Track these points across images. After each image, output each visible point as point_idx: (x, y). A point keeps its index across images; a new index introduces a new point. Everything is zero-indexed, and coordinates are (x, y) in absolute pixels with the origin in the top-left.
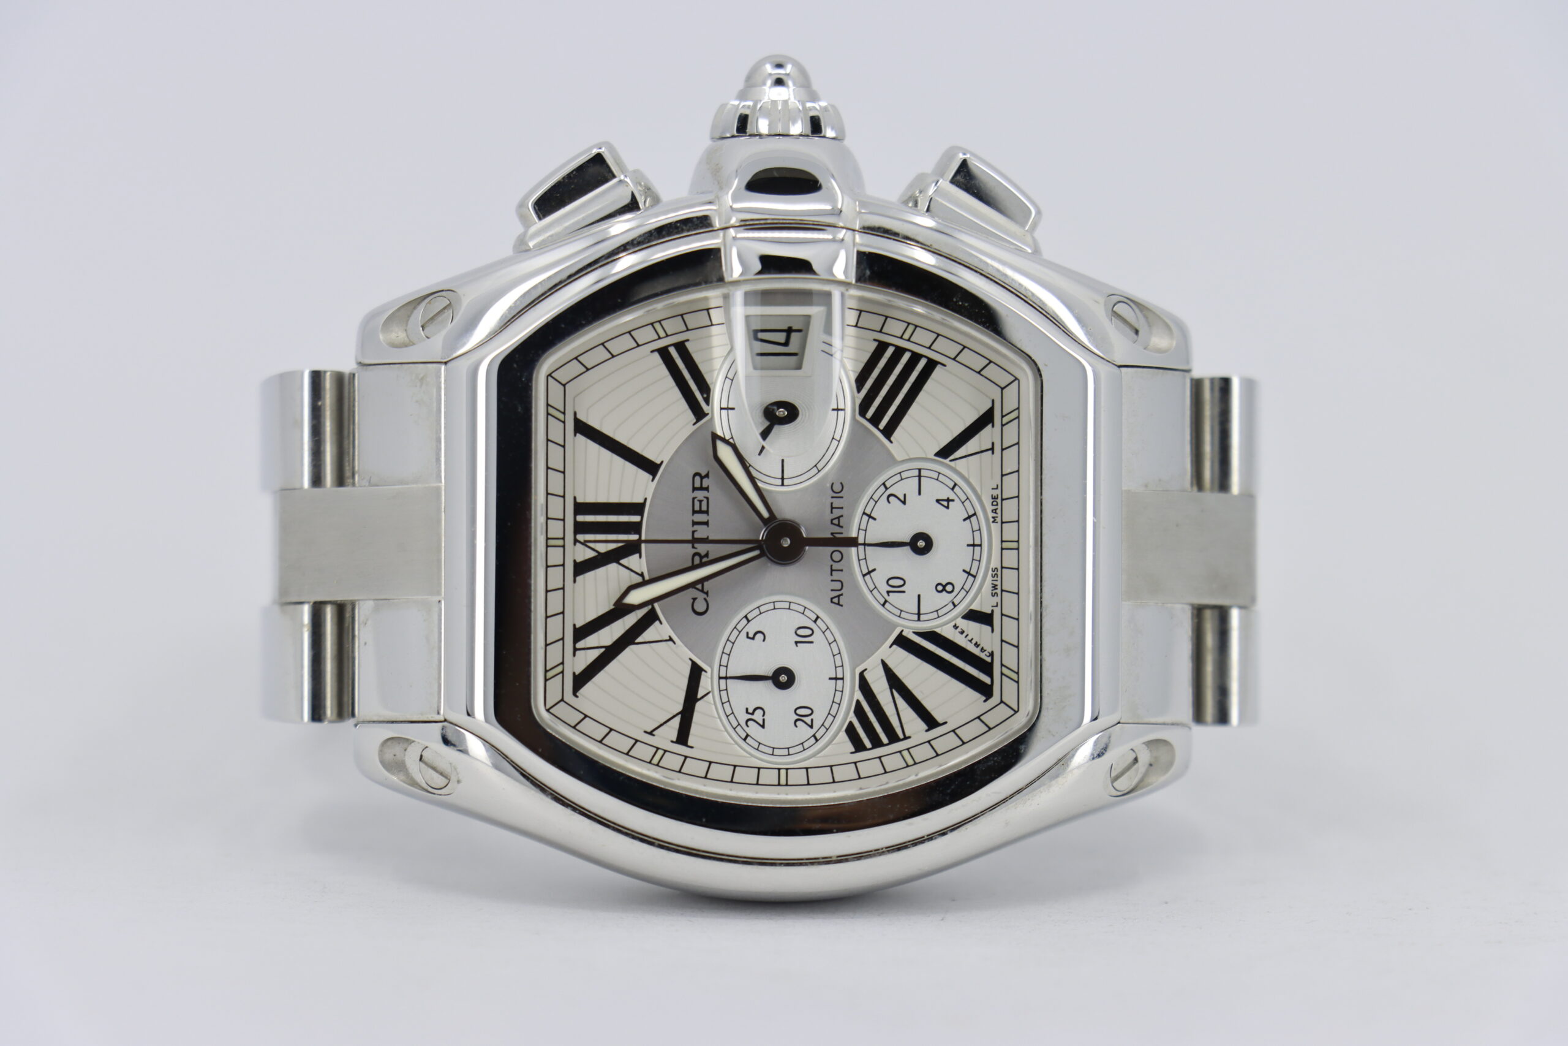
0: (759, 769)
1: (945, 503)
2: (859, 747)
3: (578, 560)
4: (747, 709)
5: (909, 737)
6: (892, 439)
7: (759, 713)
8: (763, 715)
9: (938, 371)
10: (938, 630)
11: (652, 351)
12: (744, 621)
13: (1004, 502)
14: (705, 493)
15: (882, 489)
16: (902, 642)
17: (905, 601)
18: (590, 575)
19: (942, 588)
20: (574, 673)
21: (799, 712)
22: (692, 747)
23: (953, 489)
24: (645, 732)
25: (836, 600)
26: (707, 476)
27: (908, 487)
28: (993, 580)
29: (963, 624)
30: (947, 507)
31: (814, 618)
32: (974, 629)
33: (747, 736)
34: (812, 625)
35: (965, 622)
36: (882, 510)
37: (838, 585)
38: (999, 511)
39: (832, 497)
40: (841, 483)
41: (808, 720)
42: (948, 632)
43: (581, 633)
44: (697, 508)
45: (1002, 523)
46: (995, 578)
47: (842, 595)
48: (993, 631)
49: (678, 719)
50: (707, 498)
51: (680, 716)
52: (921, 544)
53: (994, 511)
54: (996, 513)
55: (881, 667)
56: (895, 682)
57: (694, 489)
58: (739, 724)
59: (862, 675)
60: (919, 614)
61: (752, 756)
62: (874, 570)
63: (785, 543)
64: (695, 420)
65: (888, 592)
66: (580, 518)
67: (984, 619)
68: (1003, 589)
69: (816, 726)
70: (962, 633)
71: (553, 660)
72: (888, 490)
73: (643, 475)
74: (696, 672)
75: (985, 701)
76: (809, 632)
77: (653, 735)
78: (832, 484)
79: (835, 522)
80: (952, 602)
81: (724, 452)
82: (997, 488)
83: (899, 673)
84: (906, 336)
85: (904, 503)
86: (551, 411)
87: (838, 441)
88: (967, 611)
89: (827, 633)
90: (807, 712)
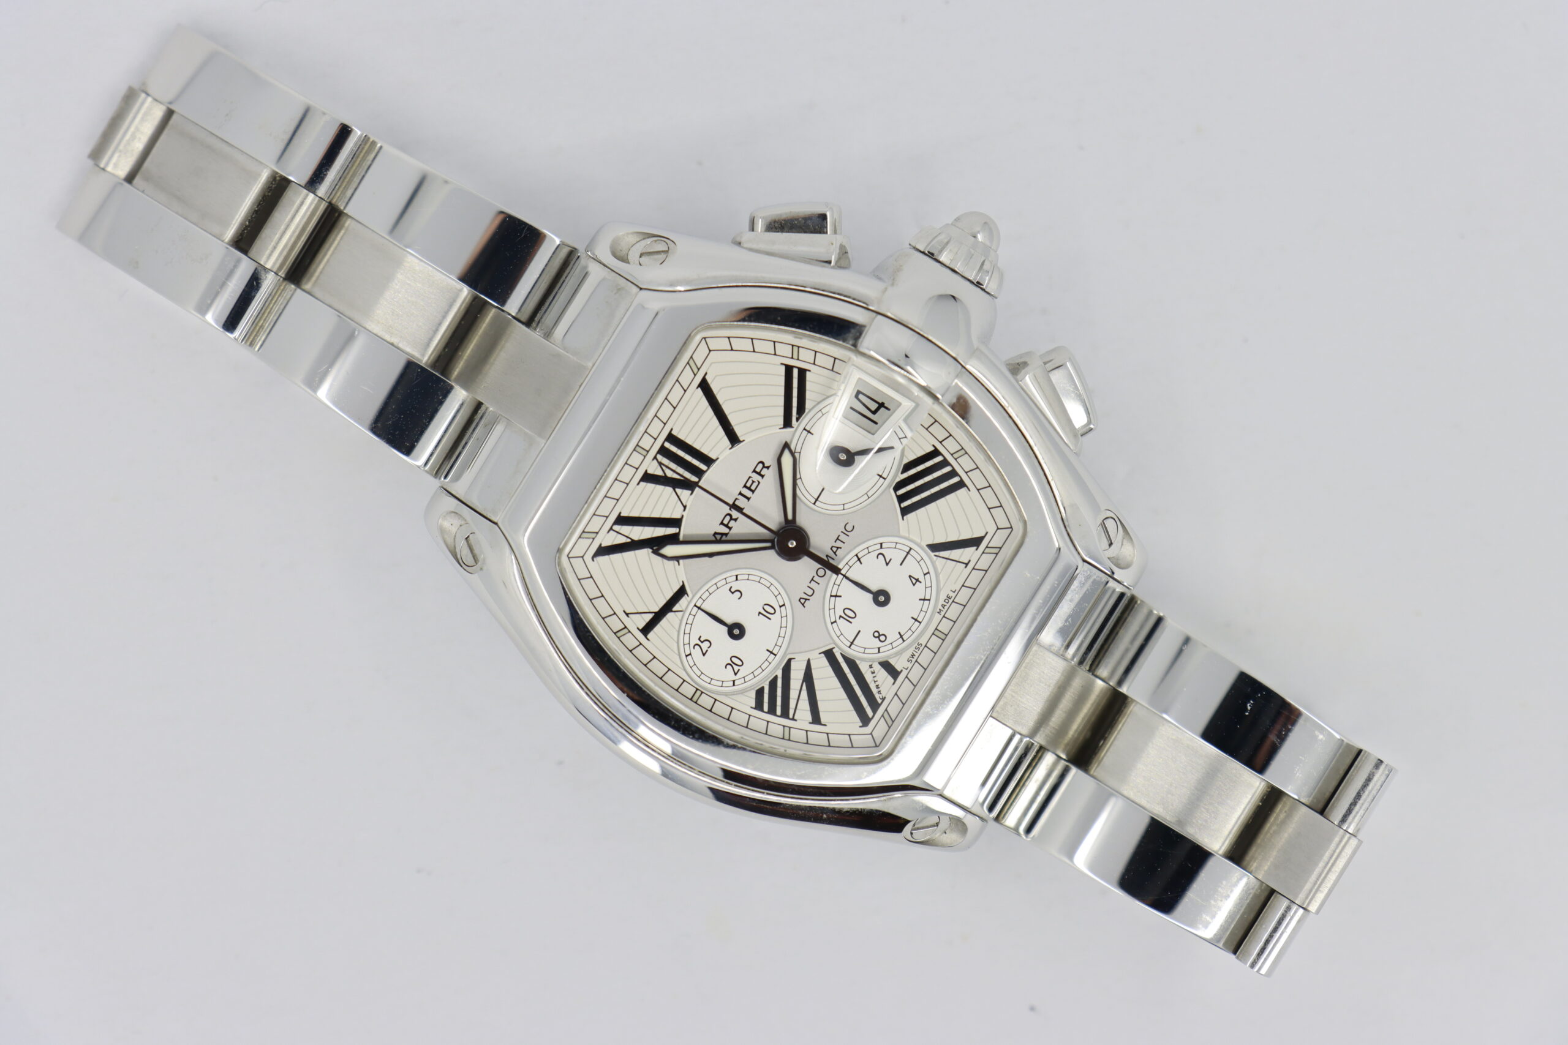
0: (684, 681)
1: (914, 581)
2: (759, 706)
3: (649, 472)
4: (700, 637)
5: (796, 720)
6: (905, 517)
7: (707, 644)
8: (709, 648)
9: (961, 492)
10: (858, 662)
11: (782, 364)
12: (734, 578)
13: (953, 603)
15: (879, 546)
16: (829, 655)
17: (848, 630)
18: (650, 486)
19: (878, 635)
20: (601, 544)
21: (734, 660)
22: (648, 639)
23: (925, 575)
24: (624, 611)
25: (803, 601)
26: (768, 468)
27: (896, 556)
28: (914, 651)
29: (877, 667)
30: (914, 585)
31: (781, 604)
32: (883, 675)
33: (690, 654)
34: (777, 608)
35: (880, 667)
36: (870, 560)
37: (810, 592)
38: (946, 608)
39: (842, 532)
40: (853, 527)
41: (736, 668)
42: (864, 667)
43: (622, 520)
45: (944, 617)
46: (917, 651)
47: (809, 600)
48: (894, 684)
49: (650, 616)
50: (759, 483)
51: (653, 614)
52: (881, 598)
53: (943, 606)
54: (944, 608)
55: (805, 664)
56: (808, 678)
57: (754, 471)
58: (689, 644)
59: (789, 660)
60: (852, 643)
61: (685, 670)
62: (840, 596)
63: (792, 544)
64: (782, 426)
65: (841, 617)
66: (667, 445)
67: (894, 673)
68: (918, 660)
69: (740, 675)
70: (873, 673)
71: (592, 528)
72: (881, 550)
73: (726, 441)
74: (681, 592)
75: (860, 727)
76: (773, 611)
77: (628, 616)
78: (847, 523)
79: (834, 549)
80: (879, 648)
81: (787, 459)
82: (954, 592)
83: (815, 674)
84: (956, 456)
85: (887, 564)
86: (691, 362)
87: (869, 498)
88: (885, 660)
89: (784, 619)
90: (739, 663)
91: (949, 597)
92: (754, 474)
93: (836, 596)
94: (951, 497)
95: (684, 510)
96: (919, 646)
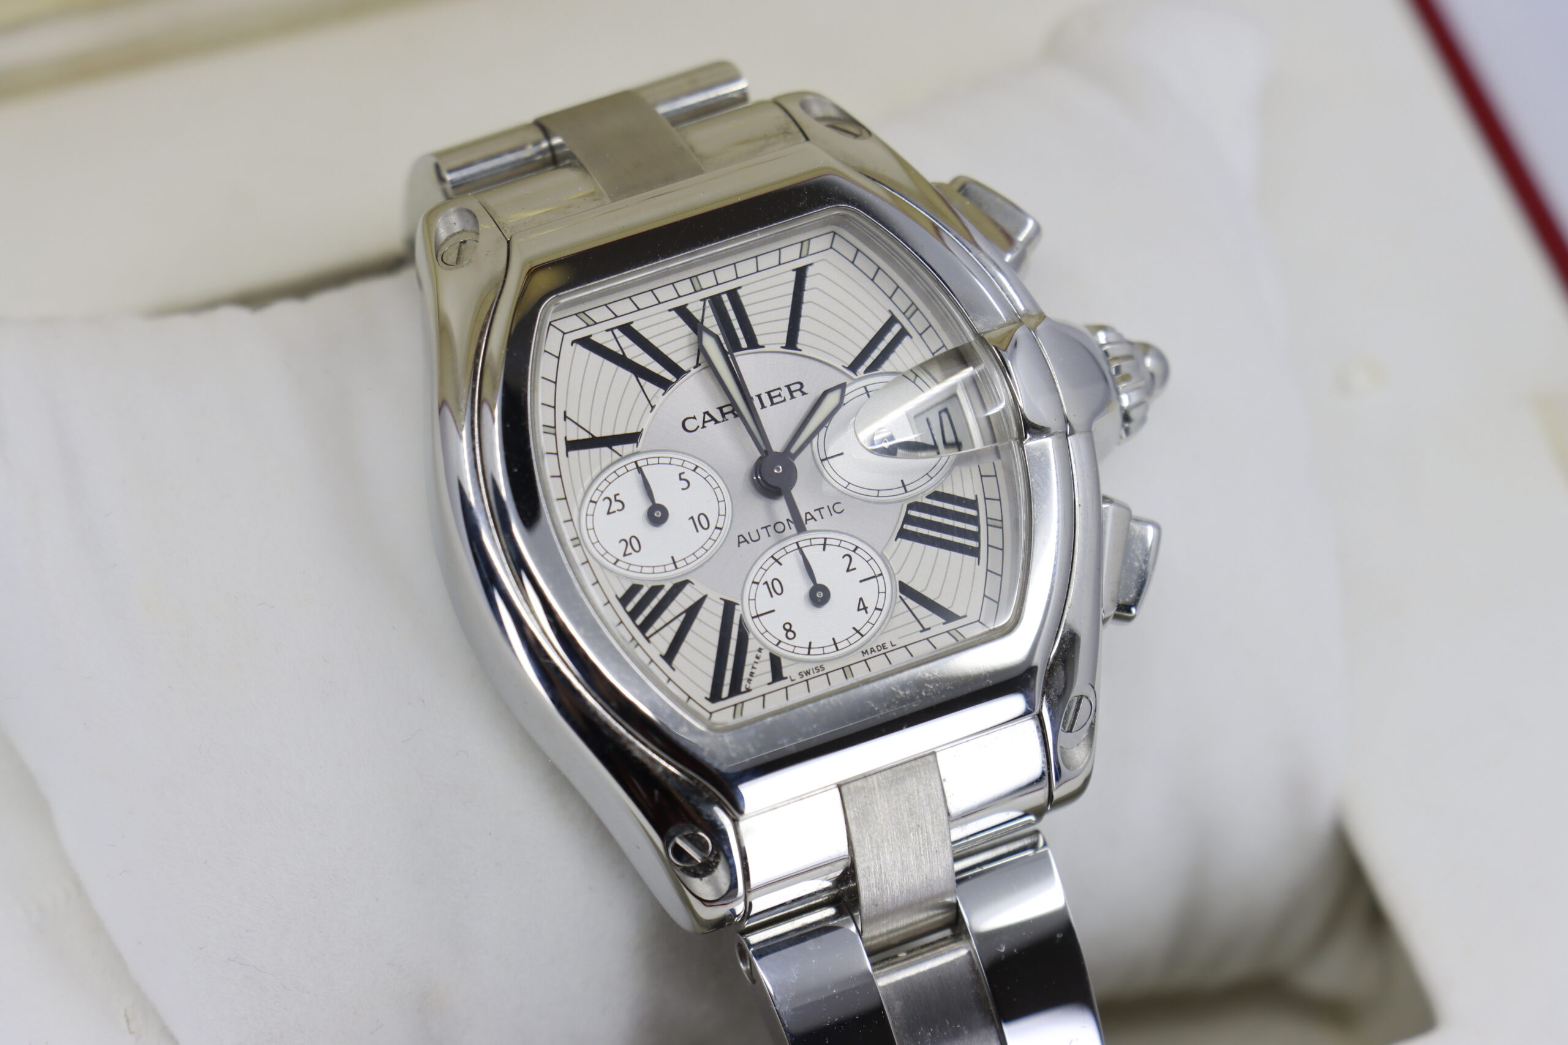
0: (572, 520)
1: (862, 607)
2: (624, 600)
3: (688, 307)
4: (618, 494)
5: (649, 641)
6: (899, 539)
7: (619, 506)
8: (618, 510)
9: (970, 560)
10: (750, 636)
11: (890, 311)
12: (693, 467)
13: (884, 655)
14: (788, 396)
15: (853, 548)
16: (729, 608)
17: (764, 601)
18: (680, 321)
19: (788, 629)
20: (591, 336)
21: (634, 541)
22: (567, 455)
23: (876, 609)
24: (565, 412)
25: (742, 539)
26: (804, 394)
27: (863, 570)
28: (813, 669)
29: (765, 655)
30: (859, 610)
31: (719, 526)
32: (766, 666)
33: (595, 502)
34: (712, 526)
35: (768, 657)
36: (835, 554)
37: (755, 537)
38: (874, 654)
39: (828, 507)
40: (843, 510)
41: (629, 550)
42: (752, 646)
43: (627, 330)
44: (773, 394)
45: (865, 660)
46: (815, 671)
47: (748, 543)
48: (769, 684)
49: (586, 436)
50: (785, 400)
51: (591, 437)
52: (819, 596)
53: (872, 650)
54: (871, 652)
55: (699, 597)
56: (692, 613)
57: (788, 387)
58: (602, 492)
59: (686, 582)
60: (758, 616)
61: (580, 510)
62: (781, 564)
63: (778, 469)
64: (847, 366)
65: (766, 583)
66: (725, 297)
67: (777, 673)
68: (809, 681)
69: (627, 559)
70: (757, 658)
71: (596, 315)
72: (853, 553)
73: (783, 338)
74: (632, 438)
75: (706, 698)
76: (705, 526)
77: (565, 420)
78: (840, 503)
79: (809, 517)
80: (780, 642)
81: (831, 401)
82: (892, 646)
83: (702, 614)
84: (990, 522)
85: (848, 570)
86: (805, 244)
87: (878, 496)
88: (778, 656)
89: (711, 542)
90: (636, 547)
92: (786, 388)
94: (956, 556)
95: (695, 368)
96: (821, 669)
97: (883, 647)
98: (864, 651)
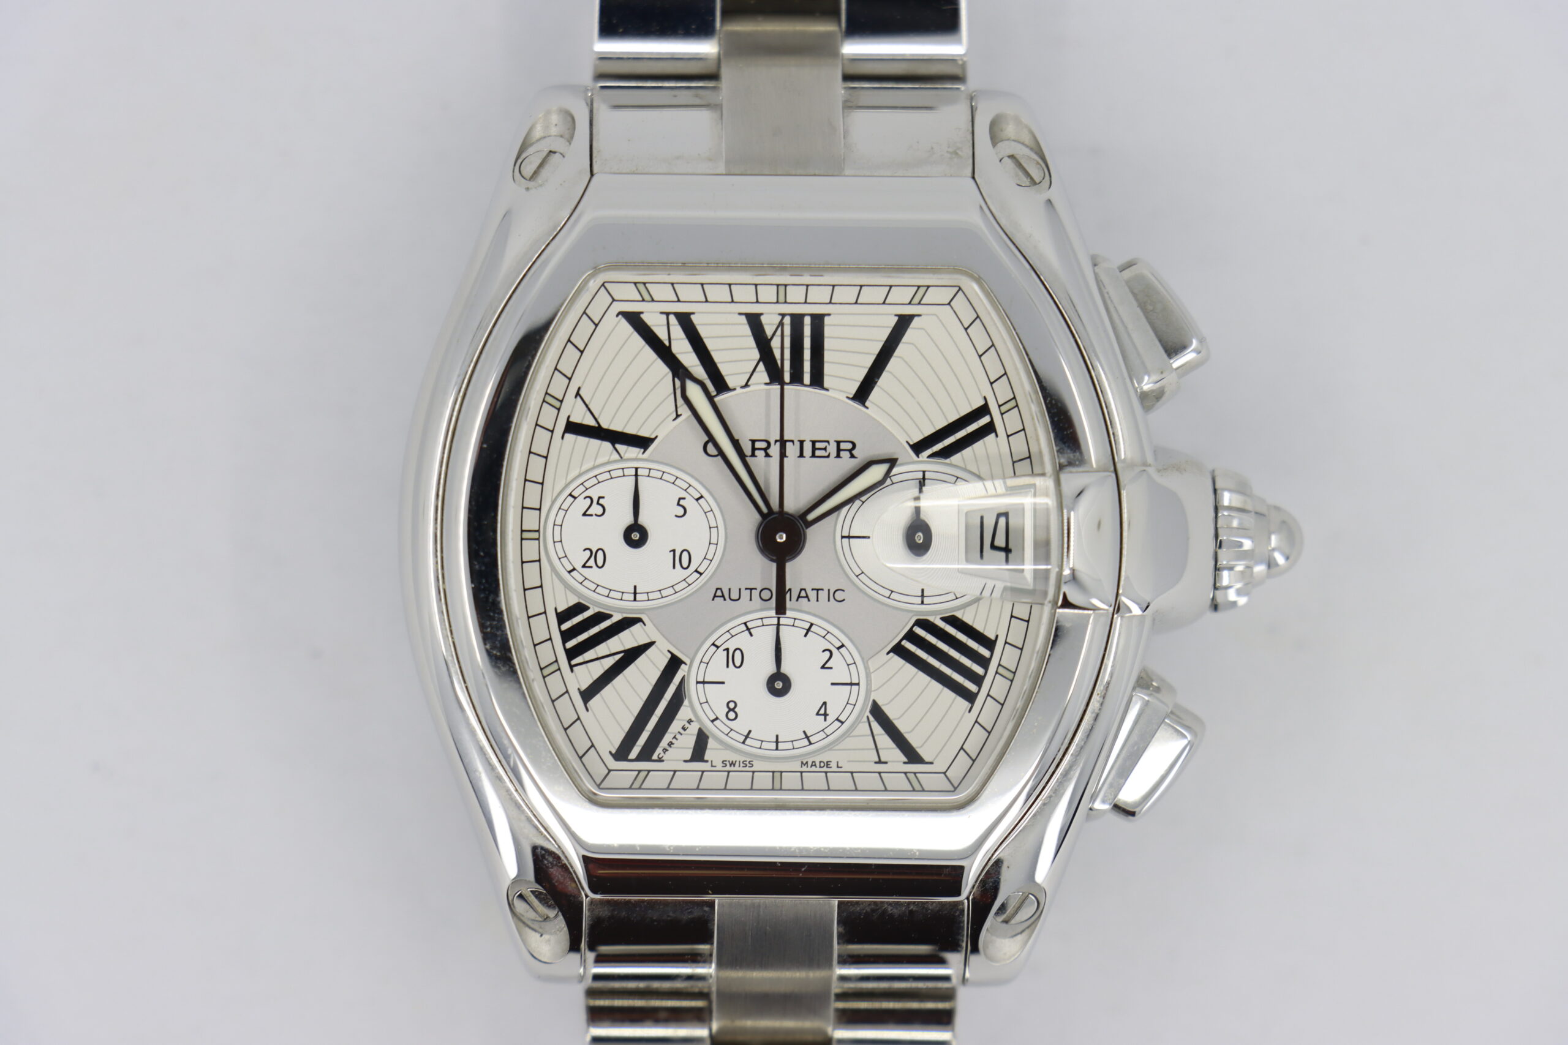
0: (539, 509)
1: (823, 712)
2: (562, 617)
3: (762, 318)
4: (603, 497)
5: (572, 671)
6: (891, 654)
7: (600, 510)
8: (596, 515)
9: (962, 703)
10: (686, 702)
11: (985, 398)
12: (697, 496)
13: (824, 774)
14: (834, 453)
15: (838, 644)
16: (674, 663)
17: (717, 668)
18: (747, 330)
19: (732, 708)
20: (642, 313)
21: (600, 554)
22: (563, 437)
23: (837, 719)
24: (579, 389)
25: (719, 593)
26: (852, 456)
27: (840, 672)
28: (740, 762)
29: (693, 729)
30: (818, 714)
31: (701, 570)
32: (688, 741)
33: (575, 498)
34: (693, 568)
35: (696, 732)
36: (816, 643)
37: (735, 596)
38: (814, 769)
39: (829, 590)
40: (844, 600)
41: (591, 563)
42: (684, 713)
43: (685, 320)
45: (801, 772)
46: (742, 765)
47: (725, 600)
48: (685, 761)
49: (592, 422)
50: (828, 456)
51: (597, 425)
52: (779, 684)
53: (814, 764)
54: (812, 766)
55: (647, 641)
56: (631, 656)
57: (838, 443)
58: (587, 489)
59: (639, 620)
60: (704, 682)
61: (553, 502)
62: (751, 635)
63: (781, 538)
64: (911, 443)
65: (727, 650)
66: (807, 320)
67: (699, 752)
68: (731, 773)
69: (585, 571)
70: (684, 728)
71: (657, 292)
72: (836, 650)
73: (853, 388)
74: (643, 443)
75: (610, 752)
76: (685, 564)
77: (576, 397)
78: (843, 591)
79: (803, 594)
80: (717, 718)
81: (875, 473)
82: (838, 767)
83: (642, 660)
84: (1001, 670)
85: (823, 667)
86: (922, 290)
87: (889, 598)
88: (708, 733)
89: (684, 584)
90: (600, 562)
91: (828, 764)
92: (835, 444)
93: (748, 629)
94: (948, 694)
95: (742, 387)
96: (748, 765)
97: (827, 765)
98: (804, 762)
